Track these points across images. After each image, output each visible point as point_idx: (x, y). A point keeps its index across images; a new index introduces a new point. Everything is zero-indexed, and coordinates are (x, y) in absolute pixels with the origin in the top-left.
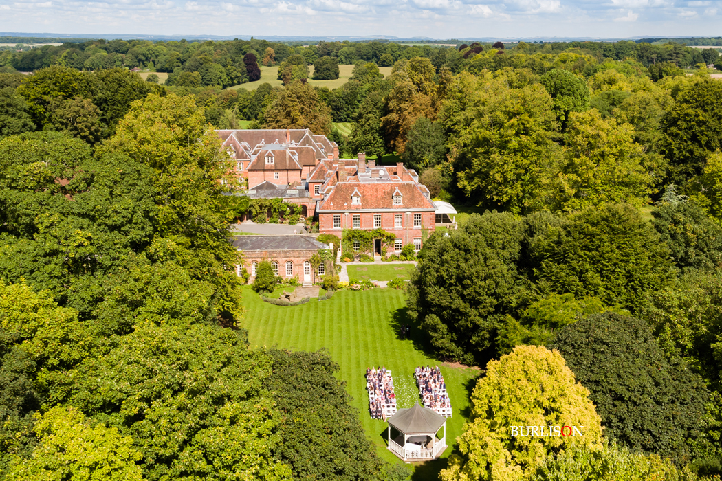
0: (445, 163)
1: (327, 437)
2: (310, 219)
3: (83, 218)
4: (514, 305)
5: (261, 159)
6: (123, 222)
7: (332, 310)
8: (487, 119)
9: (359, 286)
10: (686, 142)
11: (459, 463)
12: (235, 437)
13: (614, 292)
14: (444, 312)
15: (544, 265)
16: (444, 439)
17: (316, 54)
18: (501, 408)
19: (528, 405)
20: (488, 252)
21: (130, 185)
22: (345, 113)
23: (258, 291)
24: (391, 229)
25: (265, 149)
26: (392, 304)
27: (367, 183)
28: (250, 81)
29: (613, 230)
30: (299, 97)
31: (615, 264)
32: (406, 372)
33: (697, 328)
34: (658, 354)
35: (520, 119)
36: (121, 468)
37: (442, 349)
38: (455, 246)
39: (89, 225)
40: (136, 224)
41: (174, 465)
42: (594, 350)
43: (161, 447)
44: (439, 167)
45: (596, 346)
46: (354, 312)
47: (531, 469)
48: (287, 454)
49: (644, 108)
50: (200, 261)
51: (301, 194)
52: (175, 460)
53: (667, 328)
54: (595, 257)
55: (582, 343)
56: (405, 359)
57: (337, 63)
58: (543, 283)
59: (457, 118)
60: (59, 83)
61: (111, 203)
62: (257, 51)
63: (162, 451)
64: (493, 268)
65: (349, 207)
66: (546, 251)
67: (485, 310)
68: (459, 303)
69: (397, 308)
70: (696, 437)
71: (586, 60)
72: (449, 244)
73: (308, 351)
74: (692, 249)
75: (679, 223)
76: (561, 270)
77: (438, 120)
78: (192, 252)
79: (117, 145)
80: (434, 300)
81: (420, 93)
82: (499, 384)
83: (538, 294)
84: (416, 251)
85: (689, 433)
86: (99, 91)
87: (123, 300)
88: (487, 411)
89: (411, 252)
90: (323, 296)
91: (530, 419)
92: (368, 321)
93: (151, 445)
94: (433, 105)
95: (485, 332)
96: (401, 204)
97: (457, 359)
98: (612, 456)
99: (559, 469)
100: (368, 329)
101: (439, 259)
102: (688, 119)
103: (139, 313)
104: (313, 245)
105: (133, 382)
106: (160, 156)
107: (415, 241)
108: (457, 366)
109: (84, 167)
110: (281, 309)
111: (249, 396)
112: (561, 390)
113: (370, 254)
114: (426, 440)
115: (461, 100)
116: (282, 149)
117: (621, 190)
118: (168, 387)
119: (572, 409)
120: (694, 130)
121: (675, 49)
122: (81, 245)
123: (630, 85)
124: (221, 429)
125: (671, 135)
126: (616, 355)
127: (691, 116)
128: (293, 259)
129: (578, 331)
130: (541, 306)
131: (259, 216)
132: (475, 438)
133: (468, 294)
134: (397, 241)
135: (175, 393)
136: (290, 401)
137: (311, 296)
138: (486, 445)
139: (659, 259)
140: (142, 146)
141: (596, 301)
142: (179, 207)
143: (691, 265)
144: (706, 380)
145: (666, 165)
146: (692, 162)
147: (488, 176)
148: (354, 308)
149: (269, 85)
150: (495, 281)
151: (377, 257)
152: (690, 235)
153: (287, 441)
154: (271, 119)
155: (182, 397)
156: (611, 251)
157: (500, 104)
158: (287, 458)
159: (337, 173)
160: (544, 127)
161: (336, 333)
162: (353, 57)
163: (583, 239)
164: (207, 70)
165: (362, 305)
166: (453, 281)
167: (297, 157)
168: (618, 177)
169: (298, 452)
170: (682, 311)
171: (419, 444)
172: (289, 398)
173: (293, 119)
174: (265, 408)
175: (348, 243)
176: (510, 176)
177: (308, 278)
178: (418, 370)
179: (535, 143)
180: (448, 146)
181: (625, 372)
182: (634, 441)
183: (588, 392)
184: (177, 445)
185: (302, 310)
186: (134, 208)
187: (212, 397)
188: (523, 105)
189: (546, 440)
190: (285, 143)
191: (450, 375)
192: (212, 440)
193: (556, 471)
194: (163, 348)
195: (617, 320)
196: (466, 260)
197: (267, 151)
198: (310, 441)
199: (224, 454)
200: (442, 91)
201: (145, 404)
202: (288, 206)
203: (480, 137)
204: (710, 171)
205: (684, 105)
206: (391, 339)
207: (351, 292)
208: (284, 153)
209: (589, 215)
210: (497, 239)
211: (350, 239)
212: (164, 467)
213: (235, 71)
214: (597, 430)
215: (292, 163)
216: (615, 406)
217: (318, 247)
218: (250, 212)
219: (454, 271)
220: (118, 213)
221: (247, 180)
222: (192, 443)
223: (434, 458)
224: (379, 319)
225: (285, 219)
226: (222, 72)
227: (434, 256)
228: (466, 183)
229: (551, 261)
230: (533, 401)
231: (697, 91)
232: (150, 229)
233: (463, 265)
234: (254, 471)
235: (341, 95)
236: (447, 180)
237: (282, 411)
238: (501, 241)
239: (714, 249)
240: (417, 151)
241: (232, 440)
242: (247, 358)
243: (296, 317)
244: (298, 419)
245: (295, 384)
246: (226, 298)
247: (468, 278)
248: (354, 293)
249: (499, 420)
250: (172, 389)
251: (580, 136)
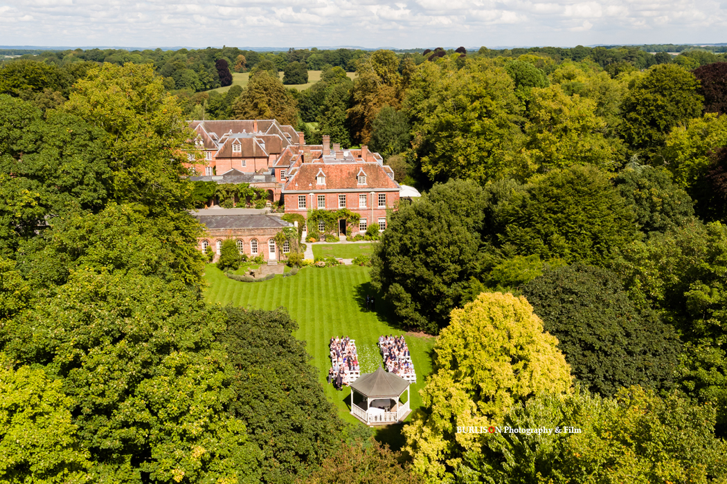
0: (410, 150)
1: (284, 394)
2: (276, 204)
3: (32, 179)
4: (478, 270)
5: (228, 147)
6: (73, 183)
7: (296, 286)
8: (450, 103)
9: (324, 264)
10: (645, 126)
11: (421, 419)
12: (182, 387)
13: (579, 254)
14: (408, 281)
15: (509, 229)
16: (408, 404)
17: (286, 61)
18: (466, 357)
19: (494, 353)
20: (451, 219)
21: (81, 146)
22: (313, 113)
23: (222, 269)
24: (355, 209)
25: (232, 137)
26: (356, 279)
27: (332, 164)
28: (222, 86)
29: (578, 192)
30: (266, 90)
31: (580, 226)
32: (370, 341)
33: (669, 279)
34: (628, 305)
35: (483, 102)
36: (48, 413)
37: (406, 318)
38: (419, 214)
39: (38, 186)
40: (87, 185)
41: (114, 416)
42: (563, 301)
43: (99, 395)
44: (404, 154)
45: (566, 297)
46: (318, 287)
47: (498, 419)
48: (241, 411)
49: (604, 94)
50: (159, 230)
51: (268, 179)
52: (115, 411)
53: (637, 280)
54: (560, 219)
55: (549, 294)
56: (369, 330)
57: (305, 68)
58: (507, 247)
59: (421, 106)
60: (29, 76)
61: (60, 164)
62: (229, 58)
63: (99, 400)
64: (457, 234)
65: (314, 188)
66: (510, 216)
67: (449, 276)
68: (423, 271)
69: (361, 283)
70: (670, 388)
71: (545, 61)
72: (413, 212)
73: (265, 309)
74: (657, 214)
75: (644, 187)
76: (526, 234)
77: (403, 109)
78: (150, 221)
79: (70, 108)
80: (397, 269)
81: (385, 85)
82: (464, 332)
83: (502, 258)
84: (381, 231)
85: (661, 384)
86: (69, 85)
87: (62, 249)
88: (451, 362)
89: (375, 231)
90: (288, 273)
91: (496, 367)
92: (332, 295)
93: (88, 395)
94: (397, 96)
95: (449, 299)
96: (365, 184)
97: (421, 329)
98: (585, 402)
99: (528, 415)
100: (332, 303)
101: (402, 228)
102: (647, 104)
103: (81, 263)
104: (278, 224)
105: (68, 329)
106: (115, 120)
107: (380, 221)
108: (422, 334)
109: (32, 128)
110: (245, 285)
111: (197, 348)
112: (529, 336)
113: (335, 235)
114: (389, 405)
115: (424, 88)
116: (249, 137)
117: (583, 165)
118: (107, 333)
119: (541, 357)
120: (652, 115)
121: (630, 52)
122: (29, 205)
123: (588, 79)
124: (166, 378)
125: (630, 120)
126: (586, 305)
127: (650, 100)
128: (258, 237)
129: (546, 283)
130: (506, 268)
131: (226, 201)
132: (439, 390)
133: (432, 262)
134: (362, 222)
135: (115, 341)
136: (244, 357)
137: (276, 273)
138: (451, 396)
139: (625, 222)
140: (96, 110)
141: (562, 262)
142: (135, 173)
143: (655, 229)
144: (679, 331)
145: (625, 149)
146: (650, 146)
147: (451, 160)
148: (319, 284)
149: (240, 87)
150: (459, 247)
151: (342, 237)
152: (655, 199)
153: (242, 397)
154: (239, 111)
155: (122, 344)
156: (577, 213)
157: (463, 88)
158: (241, 415)
159: (302, 157)
160: (507, 110)
161: (300, 307)
162: (321, 63)
163: (548, 202)
164: (181, 76)
165: (326, 280)
166: (416, 249)
167: (263, 145)
168: (581, 152)
169: (253, 408)
170: (653, 262)
171: (383, 408)
172: (245, 354)
173: (260, 111)
174: (215, 359)
175: (313, 223)
176: (474, 159)
177: (273, 256)
178: (382, 339)
179: (497, 126)
180: (413, 134)
181: (595, 321)
182: (605, 392)
183: (557, 342)
184: (117, 394)
185: (266, 285)
186: (85, 168)
187: (156, 345)
188: (485, 89)
189: (514, 389)
190: (252, 132)
191: (414, 344)
192: (156, 389)
193: (525, 417)
194: (102, 293)
195: (586, 271)
196: (430, 228)
197: (234, 139)
198: (266, 397)
199: (169, 405)
200: (406, 82)
201: (82, 351)
202: (255, 191)
203: (443, 121)
204: (672, 144)
205: (643, 91)
206: (355, 311)
207: (315, 269)
208: (250, 141)
209: (554, 178)
210: (461, 206)
211: (315, 219)
212: (103, 418)
213: (207, 76)
214: (566, 379)
215: (259, 151)
216: (584, 356)
217: (283, 226)
218: (217, 197)
219: (417, 239)
220: (68, 173)
221: (215, 168)
222: (135, 394)
223: (397, 422)
224: (343, 293)
225: (252, 204)
226: (195, 78)
227: (398, 225)
228: (430, 167)
229: (516, 225)
230: (499, 349)
231: (655, 76)
232: (103, 192)
233: (427, 232)
234: (203, 423)
235: (310, 95)
236: (411, 166)
237: (237, 367)
238: (465, 208)
239: (680, 214)
240: (382, 139)
241: (178, 391)
242: (197, 309)
243: (260, 292)
244: (253, 375)
245: (250, 340)
246: (187, 270)
247: (432, 245)
248: (318, 270)
249: (463, 369)
250: (112, 336)
251: (543, 111)
